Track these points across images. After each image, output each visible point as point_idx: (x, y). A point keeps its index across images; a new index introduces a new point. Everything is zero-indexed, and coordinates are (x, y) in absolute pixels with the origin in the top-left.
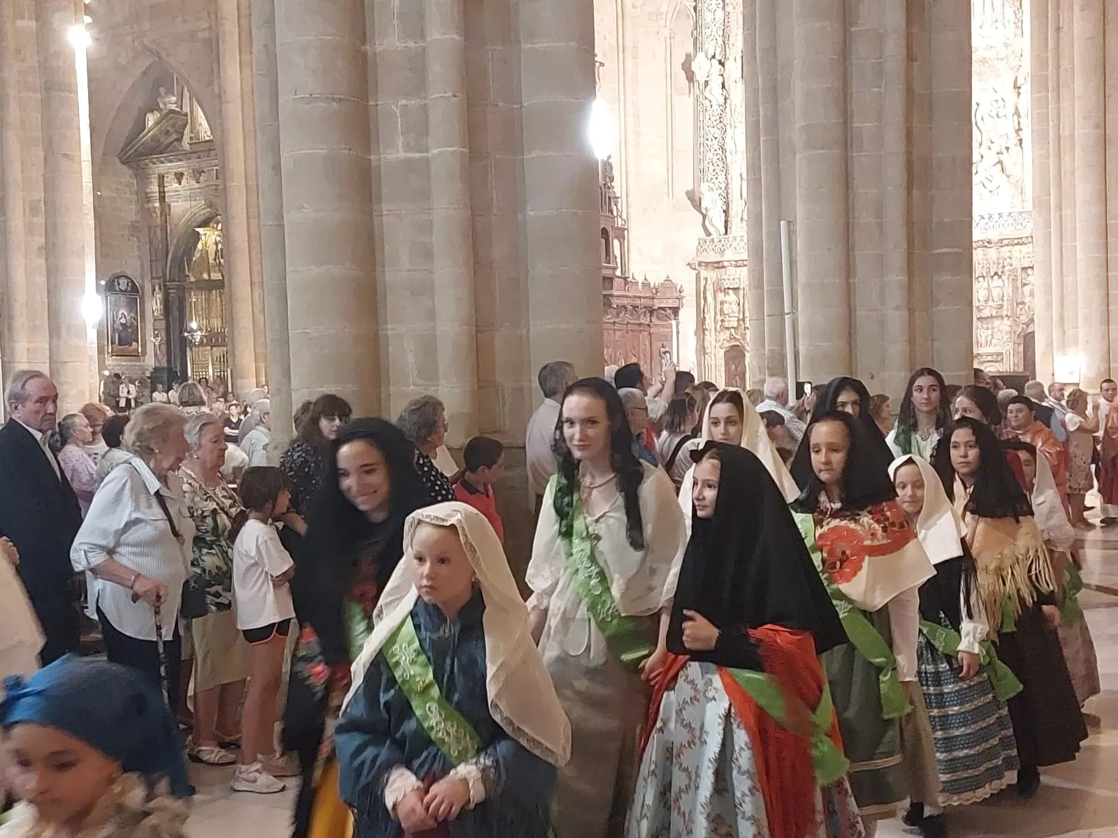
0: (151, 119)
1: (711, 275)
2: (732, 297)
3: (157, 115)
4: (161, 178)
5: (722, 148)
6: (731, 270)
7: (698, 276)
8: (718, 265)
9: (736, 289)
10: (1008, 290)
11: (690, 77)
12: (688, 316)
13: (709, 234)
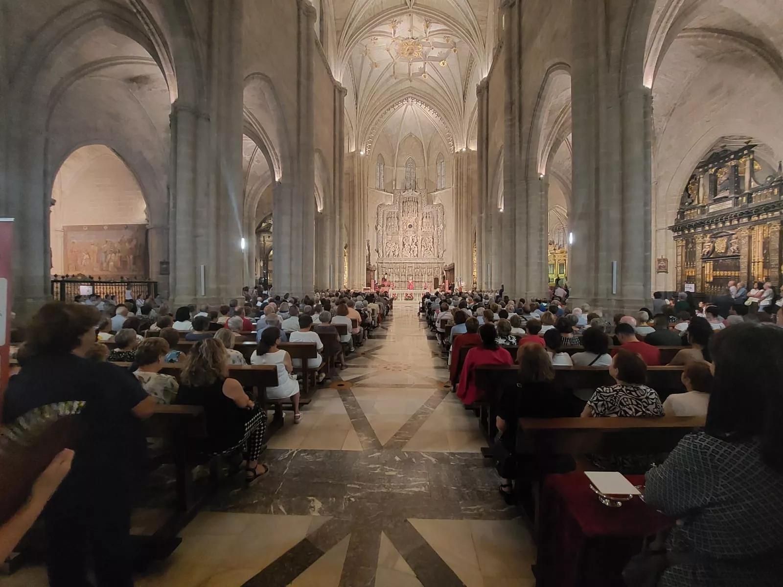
0: (264, 225)
1: (380, 265)
2: (384, 269)
3: (266, 224)
4: (264, 237)
5: (382, 242)
6: (384, 264)
7: (378, 265)
8: (382, 263)
9: (385, 268)
10: (433, 271)
11: (377, 229)
12: (376, 271)
13: (379, 257)
